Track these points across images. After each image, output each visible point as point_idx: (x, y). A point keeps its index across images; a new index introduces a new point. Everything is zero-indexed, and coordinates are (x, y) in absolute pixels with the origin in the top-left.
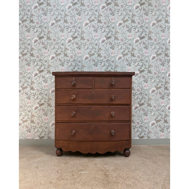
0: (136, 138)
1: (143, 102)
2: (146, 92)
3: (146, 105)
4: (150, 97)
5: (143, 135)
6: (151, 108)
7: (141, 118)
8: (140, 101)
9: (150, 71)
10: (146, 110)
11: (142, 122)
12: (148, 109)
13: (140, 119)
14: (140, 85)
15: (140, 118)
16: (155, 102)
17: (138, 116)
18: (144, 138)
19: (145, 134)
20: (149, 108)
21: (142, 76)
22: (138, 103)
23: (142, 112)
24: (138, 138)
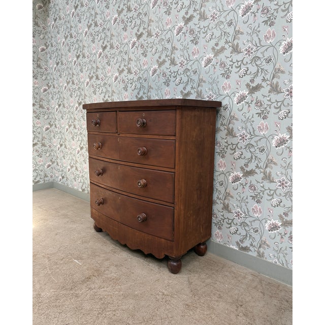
0: (231, 246)
1: (252, 166)
2: (262, 144)
3: (259, 176)
4: (270, 157)
5: (246, 244)
6: (273, 186)
7: (246, 205)
8: (246, 165)
9: (277, 86)
10: (259, 187)
11: (247, 215)
12: (263, 187)
13: (244, 207)
14: (249, 124)
15: (243, 204)
16: (284, 171)
17: (239, 199)
18: (250, 253)
19: (252, 245)
20: (267, 184)
21: (255, 101)
22: (242, 168)
23: (248, 192)
24: (235, 248)
